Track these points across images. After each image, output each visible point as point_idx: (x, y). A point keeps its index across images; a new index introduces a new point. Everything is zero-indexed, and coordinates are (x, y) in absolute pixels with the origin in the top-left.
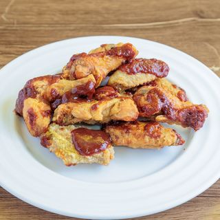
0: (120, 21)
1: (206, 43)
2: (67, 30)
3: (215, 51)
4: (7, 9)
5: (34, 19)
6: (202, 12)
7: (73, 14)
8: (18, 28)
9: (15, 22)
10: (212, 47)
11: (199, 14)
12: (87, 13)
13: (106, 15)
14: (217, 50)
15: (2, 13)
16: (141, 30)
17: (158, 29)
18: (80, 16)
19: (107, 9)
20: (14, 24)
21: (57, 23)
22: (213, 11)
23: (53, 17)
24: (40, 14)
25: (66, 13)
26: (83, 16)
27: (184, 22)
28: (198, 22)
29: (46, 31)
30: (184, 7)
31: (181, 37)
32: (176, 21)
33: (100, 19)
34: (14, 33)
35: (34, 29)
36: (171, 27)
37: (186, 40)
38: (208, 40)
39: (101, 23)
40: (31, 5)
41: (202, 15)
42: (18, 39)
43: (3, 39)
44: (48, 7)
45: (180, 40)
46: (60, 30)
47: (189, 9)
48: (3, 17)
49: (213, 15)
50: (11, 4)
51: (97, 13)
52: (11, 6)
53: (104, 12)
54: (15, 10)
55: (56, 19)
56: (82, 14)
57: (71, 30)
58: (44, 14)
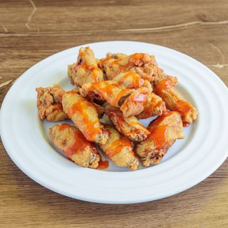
0: (132, 27)
1: (211, 44)
2: (85, 35)
3: (219, 50)
4: (30, 18)
5: (55, 27)
6: (204, 16)
7: (89, 21)
8: (41, 35)
9: (38, 30)
10: (216, 47)
11: (202, 18)
12: (101, 20)
13: (119, 21)
14: (220, 49)
15: (26, 22)
16: (152, 33)
17: (167, 32)
18: (95, 23)
19: (119, 16)
20: (37, 32)
21: (76, 29)
22: (214, 15)
23: (71, 24)
25: (83, 20)
26: (98, 23)
27: (189, 26)
28: (202, 26)
29: (67, 37)
30: (187, 12)
31: (187, 39)
32: (182, 25)
33: (114, 24)
34: (37, 40)
35: (55, 35)
36: (178, 30)
37: (191, 41)
38: (211, 41)
39: (115, 28)
40: (51, 14)
41: (204, 19)
42: (42, 45)
43: (29, 45)
44: (66, 15)
45: (187, 42)
46: (78, 36)
47: (193, 14)
48: (26, 25)
49: (215, 19)
50: (32, 14)
51: (111, 19)
52: (33, 16)
53: (117, 18)
54: (37, 19)
55: (74, 26)
56: (97, 21)
57: (89, 36)
58: (63, 22)
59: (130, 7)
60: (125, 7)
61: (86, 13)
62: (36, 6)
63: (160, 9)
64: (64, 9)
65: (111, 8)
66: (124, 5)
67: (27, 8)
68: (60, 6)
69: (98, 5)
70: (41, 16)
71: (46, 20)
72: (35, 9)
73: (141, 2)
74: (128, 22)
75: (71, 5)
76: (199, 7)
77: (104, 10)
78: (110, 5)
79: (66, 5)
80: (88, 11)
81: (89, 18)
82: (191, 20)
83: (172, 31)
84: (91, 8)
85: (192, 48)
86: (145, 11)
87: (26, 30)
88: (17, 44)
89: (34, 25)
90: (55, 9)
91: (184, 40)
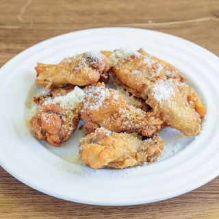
0: (136, 21)
4: (23, 10)
7: (89, 14)
8: (34, 28)
9: (31, 22)
12: (103, 13)
13: (122, 16)
15: (18, 14)
17: (176, 28)
18: (95, 16)
20: (30, 24)
21: (73, 23)
23: (69, 17)
24: (56, 14)
25: (82, 13)
27: (200, 22)
28: (216, 21)
31: (199, 36)
34: (30, 33)
35: (50, 28)
36: (188, 26)
40: (47, 6)
42: (34, 38)
43: (19, 38)
48: (19, 17)
51: (113, 13)
52: (28, 7)
53: (120, 12)
55: (72, 19)
56: (97, 14)
63: (169, 3)
70: (36, 8)
71: (41, 12)
74: (132, 16)
88: (6, 36)
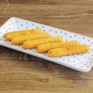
0: (56, 15)
2: (32, 18)
4: (6, 9)
5: (18, 13)
6: (92, 11)
7: (35, 11)
12: (41, 11)
13: (49, 12)
16: (65, 18)
17: (73, 18)
18: (38, 12)
19: (50, 9)
20: (9, 15)
21: (28, 15)
23: (26, 12)
24: (20, 11)
25: (32, 11)
27: (84, 15)
28: (90, 16)
30: (83, 9)
31: (83, 22)
33: (47, 13)
36: (79, 17)
37: (85, 23)
39: (47, 15)
40: (16, 7)
41: (92, 12)
44: (24, 8)
45: (83, 23)
47: (86, 10)
48: (4, 12)
50: (7, 7)
51: (45, 11)
53: (49, 11)
54: (9, 10)
55: (27, 13)
56: (39, 11)
57: (34, 18)
58: (22, 11)
59: (55, 5)
60: (53, 5)
61: (34, 8)
62: (9, 3)
63: (70, 7)
64: (23, 5)
65: (46, 5)
66: (53, 4)
67: (4, 4)
68: (21, 4)
69: (40, 4)
70: (11, 8)
71: (14, 10)
72: (9, 4)
73: (61, 3)
74: (54, 12)
75: (26, 3)
76: (90, 7)
77: (42, 7)
78: (45, 4)
79: (24, 3)
80: (35, 7)
81: (35, 10)
82: (85, 12)
83: (75, 18)
84: (37, 5)
85: (85, 26)
86: (63, 8)
87: (3, 15)
89: (7, 12)
90: (18, 5)
91: (81, 22)
